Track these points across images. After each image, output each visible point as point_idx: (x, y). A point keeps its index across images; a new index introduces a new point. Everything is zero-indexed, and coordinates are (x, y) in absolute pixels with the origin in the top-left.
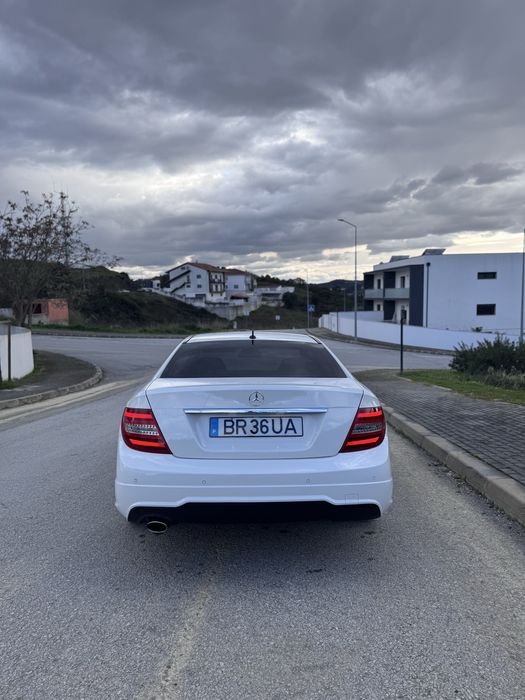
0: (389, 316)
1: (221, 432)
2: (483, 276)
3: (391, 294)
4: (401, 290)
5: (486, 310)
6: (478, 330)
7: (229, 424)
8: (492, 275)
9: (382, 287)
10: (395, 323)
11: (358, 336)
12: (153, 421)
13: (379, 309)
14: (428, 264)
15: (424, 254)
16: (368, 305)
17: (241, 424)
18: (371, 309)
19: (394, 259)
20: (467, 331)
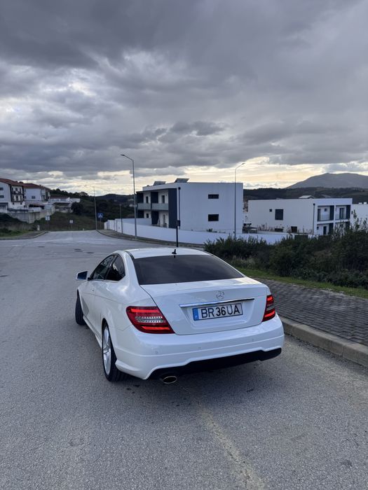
0: (155, 222)
1: (200, 317)
2: (211, 197)
3: (156, 207)
4: (163, 204)
5: (213, 218)
6: (210, 231)
7: (204, 311)
8: (216, 196)
9: (149, 201)
10: (159, 226)
11: (138, 235)
12: (161, 314)
13: (148, 217)
14: (179, 188)
15: (176, 181)
16: (141, 214)
17: (211, 311)
18: (143, 217)
19: (156, 183)
20: (204, 231)
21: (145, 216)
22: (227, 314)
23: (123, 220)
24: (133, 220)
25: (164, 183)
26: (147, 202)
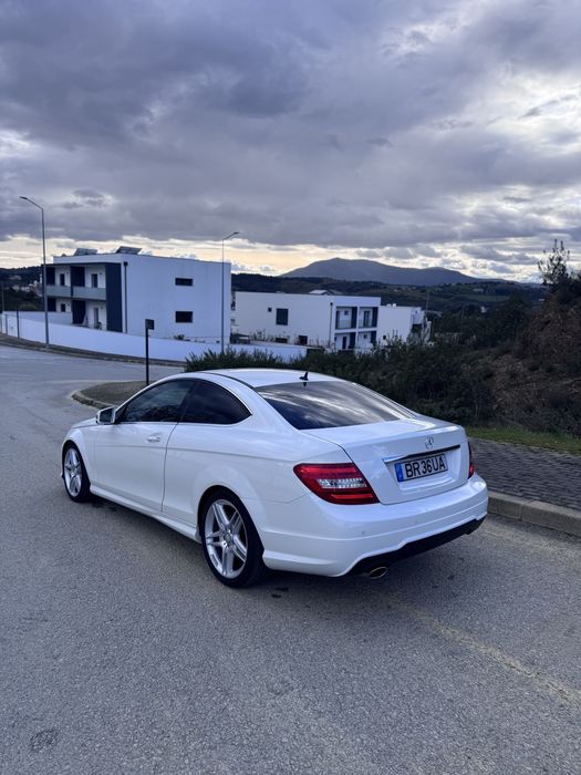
0: (79, 319)
1: (405, 477)
2: (181, 282)
3: (80, 293)
5: (184, 317)
6: (180, 338)
7: (409, 468)
8: (188, 282)
12: (358, 474)
13: (63, 309)
14: (126, 264)
15: (118, 251)
16: (51, 305)
17: (416, 466)
18: (55, 310)
19: (79, 252)
20: (170, 338)
21: (59, 308)
22: (433, 471)
23: (21, 314)
24: (43, 314)
25: (94, 253)
26: (63, 283)
